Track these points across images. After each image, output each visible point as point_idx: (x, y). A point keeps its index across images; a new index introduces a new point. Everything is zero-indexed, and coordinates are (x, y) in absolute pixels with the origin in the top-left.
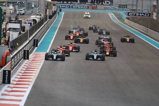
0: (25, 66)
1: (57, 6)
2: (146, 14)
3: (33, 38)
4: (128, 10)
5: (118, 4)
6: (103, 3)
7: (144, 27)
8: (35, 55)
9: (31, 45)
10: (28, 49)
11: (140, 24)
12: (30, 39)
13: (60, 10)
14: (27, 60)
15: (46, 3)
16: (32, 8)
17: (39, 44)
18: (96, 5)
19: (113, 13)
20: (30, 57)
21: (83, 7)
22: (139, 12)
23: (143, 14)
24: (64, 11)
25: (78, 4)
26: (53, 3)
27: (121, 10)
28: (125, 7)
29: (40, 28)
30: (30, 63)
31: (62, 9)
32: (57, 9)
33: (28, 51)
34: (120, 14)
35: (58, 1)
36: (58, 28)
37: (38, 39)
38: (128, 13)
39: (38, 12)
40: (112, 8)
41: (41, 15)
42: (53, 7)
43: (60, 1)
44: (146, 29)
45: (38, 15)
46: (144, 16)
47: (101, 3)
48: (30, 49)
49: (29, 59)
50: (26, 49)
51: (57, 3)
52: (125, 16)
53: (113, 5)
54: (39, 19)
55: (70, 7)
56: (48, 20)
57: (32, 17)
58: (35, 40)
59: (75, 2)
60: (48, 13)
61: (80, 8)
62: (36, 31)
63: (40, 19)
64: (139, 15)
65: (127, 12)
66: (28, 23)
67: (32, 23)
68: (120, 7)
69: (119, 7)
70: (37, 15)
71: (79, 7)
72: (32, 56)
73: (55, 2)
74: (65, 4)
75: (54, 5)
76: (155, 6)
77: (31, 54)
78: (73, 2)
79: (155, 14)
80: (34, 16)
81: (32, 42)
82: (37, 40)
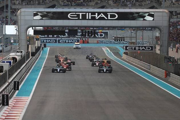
0: (4, 113)
1: (41, 41)
2: (147, 47)
3: (13, 80)
4: (126, 44)
5: (113, 36)
6: (95, 36)
7: (145, 63)
8: (16, 101)
9: (10, 88)
10: (7, 93)
11: (140, 60)
12: (10, 81)
13: (45, 46)
14: (7, 107)
15: (28, 37)
16: (11, 44)
17: (20, 87)
18: (87, 38)
19: (107, 47)
20: (10, 103)
21: (71, 41)
22: (139, 45)
23: (143, 48)
24: (49, 47)
25: (66, 37)
26: (36, 37)
27: (117, 43)
28: (122, 40)
29: (21, 68)
30: (10, 110)
31: (47, 44)
32: (41, 44)
33: (7, 95)
34: (117, 48)
35: (41, 35)
36: (43, 67)
37: (19, 80)
38: (126, 47)
39: (19, 48)
40: (106, 41)
41: (22, 52)
42: (36, 42)
43: (45, 35)
44: (148, 65)
45: (19, 52)
46: (145, 50)
47: (93, 36)
48: (9, 93)
49: (9, 105)
50: (5, 93)
51: (40, 37)
52: (122, 51)
53: (107, 38)
54: (20, 57)
55: (56, 42)
56: (31, 57)
57: (11, 54)
58: (15, 82)
59: (62, 36)
60: (30, 50)
61: (68, 42)
62: (16, 71)
63: (21, 57)
64: (139, 49)
65: (124, 46)
66: (7, 62)
67: (12, 62)
68: (116, 40)
69: (115, 40)
70: (18, 52)
71: (67, 41)
72: (12, 101)
73: (38, 36)
74: (50, 38)
75: (37, 39)
76: (157, 38)
77: (11, 100)
78: (60, 36)
79: (158, 47)
80: (14, 54)
81: (12, 84)
82: (18, 82)
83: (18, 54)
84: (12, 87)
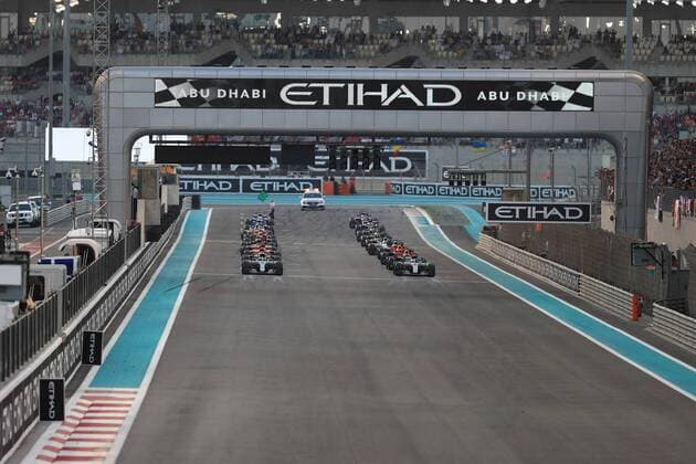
0: (46, 448)
1: (183, 185)
2: (567, 209)
3: (78, 327)
4: (492, 195)
5: (445, 169)
6: (380, 168)
7: (561, 266)
8: (90, 403)
9: (70, 358)
10: (57, 375)
11: (543, 256)
12: (68, 331)
13: (196, 204)
14: (56, 425)
15: (134, 172)
16: (74, 196)
17: (105, 353)
18: (348, 174)
19: (424, 208)
20: (67, 412)
21: (293, 185)
22: (540, 201)
23: (555, 211)
24: (210, 206)
25: (274, 173)
26: (163, 172)
27: (458, 195)
28: (475, 183)
29: (110, 284)
30: (68, 437)
31: (205, 198)
32: (181, 198)
33: (59, 383)
34: (457, 213)
35: (183, 163)
36: (188, 278)
37: (102, 328)
38: (493, 207)
39: (101, 212)
40: (420, 186)
41: (112, 224)
42: (165, 188)
43: (195, 163)
44: (571, 274)
45: (100, 227)
46: (562, 217)
47: (371, 166)
48: (67, 376)
49: (67, 420)
50: (51, 374)
51: (179, 172)
52: (477, 223)
53: (423, 176)
54: (105, 244)
55: (235, 189)
56: (144, 244)
57: (73, 233)
58: (87, 335)
59: (258, 166)
60: (141, 218)
61: (282, 190)
62: (91, 295)
63: (111, 243)
64: (540, 217)
65: (484, 204)
66: (57, 262)
67: (75, 262)
68: (456, 184)
69: (451, 184)
70: (97, 225)
71: (276, 186)
72: (78, 404)
73: (172, 167)
74: (215, 173)
75: (169, 180)
76: (606, 176)
77: (72, 398)
78: (250, 166)
79: (608, 210)
80: (82, 232)
81: (76, 345)
82: (99, 336)
83: (100, 232)
84: (76, 352)
